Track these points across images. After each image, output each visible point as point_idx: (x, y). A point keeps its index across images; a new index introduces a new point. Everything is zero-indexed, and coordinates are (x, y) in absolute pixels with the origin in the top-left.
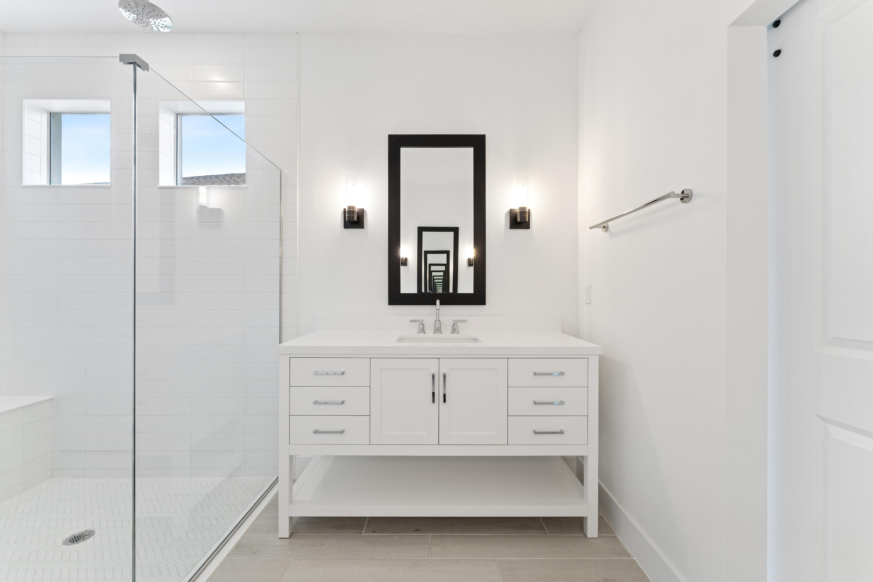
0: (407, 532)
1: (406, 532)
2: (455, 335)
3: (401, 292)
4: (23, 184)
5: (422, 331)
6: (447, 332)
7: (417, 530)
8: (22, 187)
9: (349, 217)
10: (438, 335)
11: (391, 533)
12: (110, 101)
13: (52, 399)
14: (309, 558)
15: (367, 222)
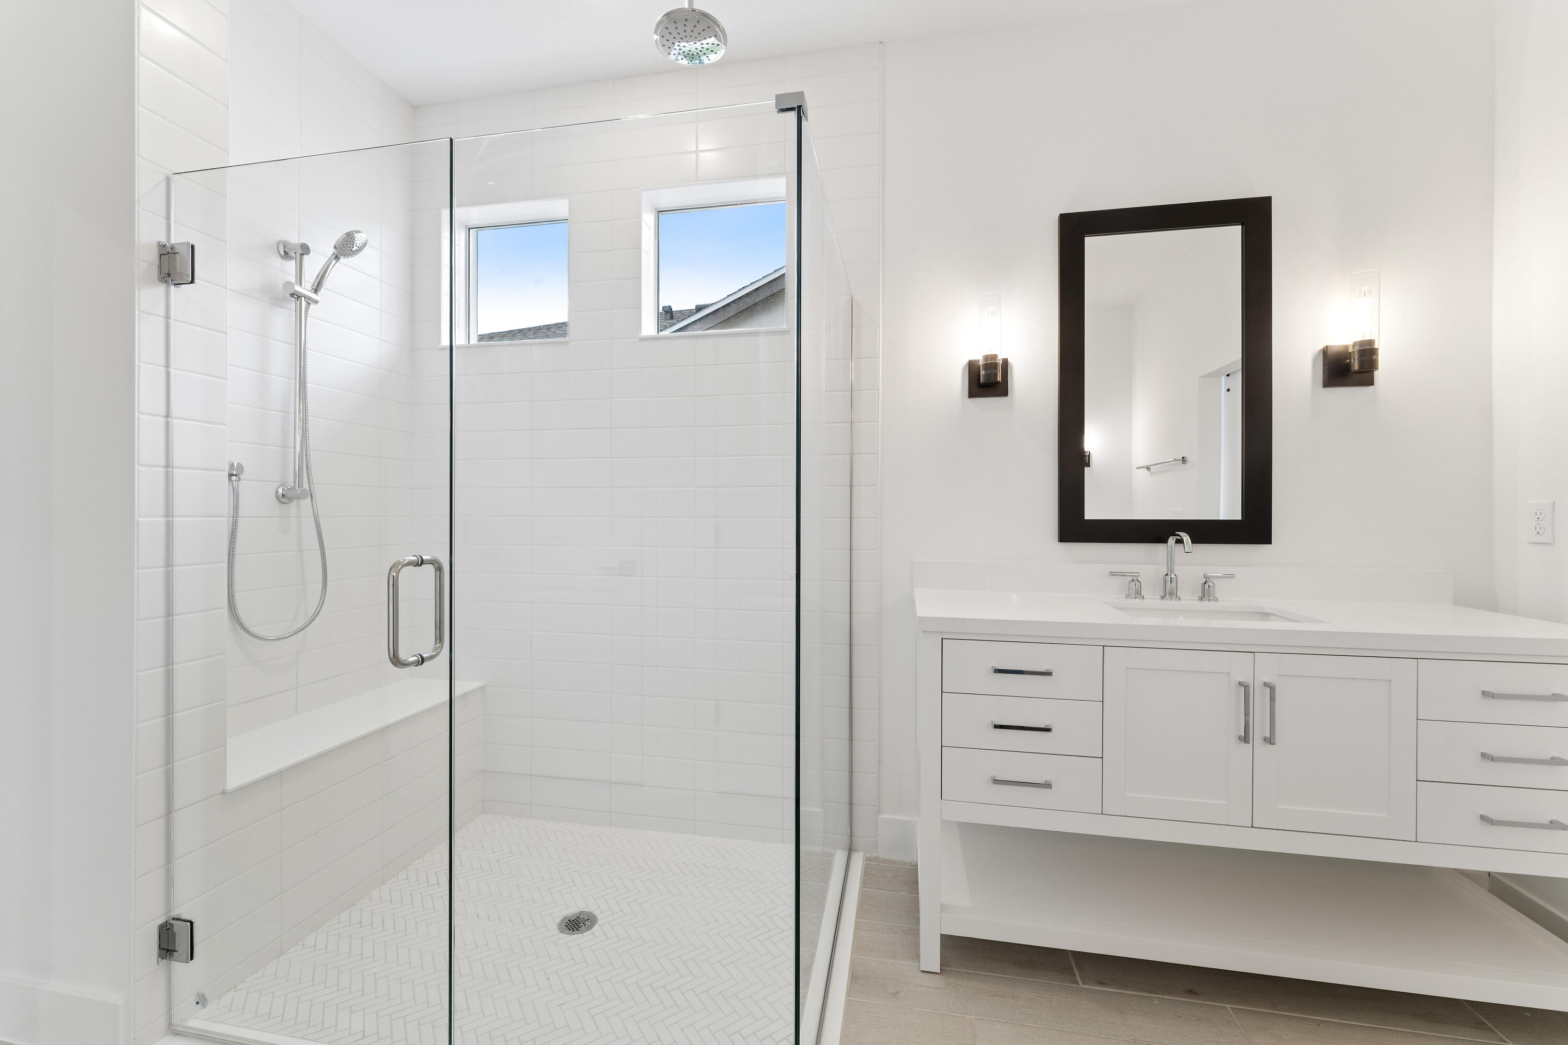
0: (1172, 993)
1: (1170, 993)
2: (1206, 604)
3: (1086, 518)
4: (442, 345)
5: (1138, 594)
6: (1188, 600)
7: (1191, 992)
8: (441, 349)
9: (986, 375)
10: (1169, 603)
11: (1144, 991)
12: (567, 200)
13: (483, 687)
14: (1005, 1021)
15: (1012, 381)
